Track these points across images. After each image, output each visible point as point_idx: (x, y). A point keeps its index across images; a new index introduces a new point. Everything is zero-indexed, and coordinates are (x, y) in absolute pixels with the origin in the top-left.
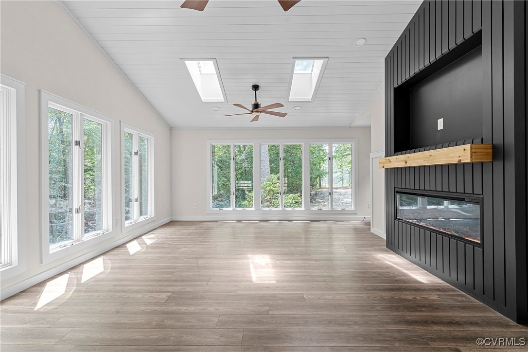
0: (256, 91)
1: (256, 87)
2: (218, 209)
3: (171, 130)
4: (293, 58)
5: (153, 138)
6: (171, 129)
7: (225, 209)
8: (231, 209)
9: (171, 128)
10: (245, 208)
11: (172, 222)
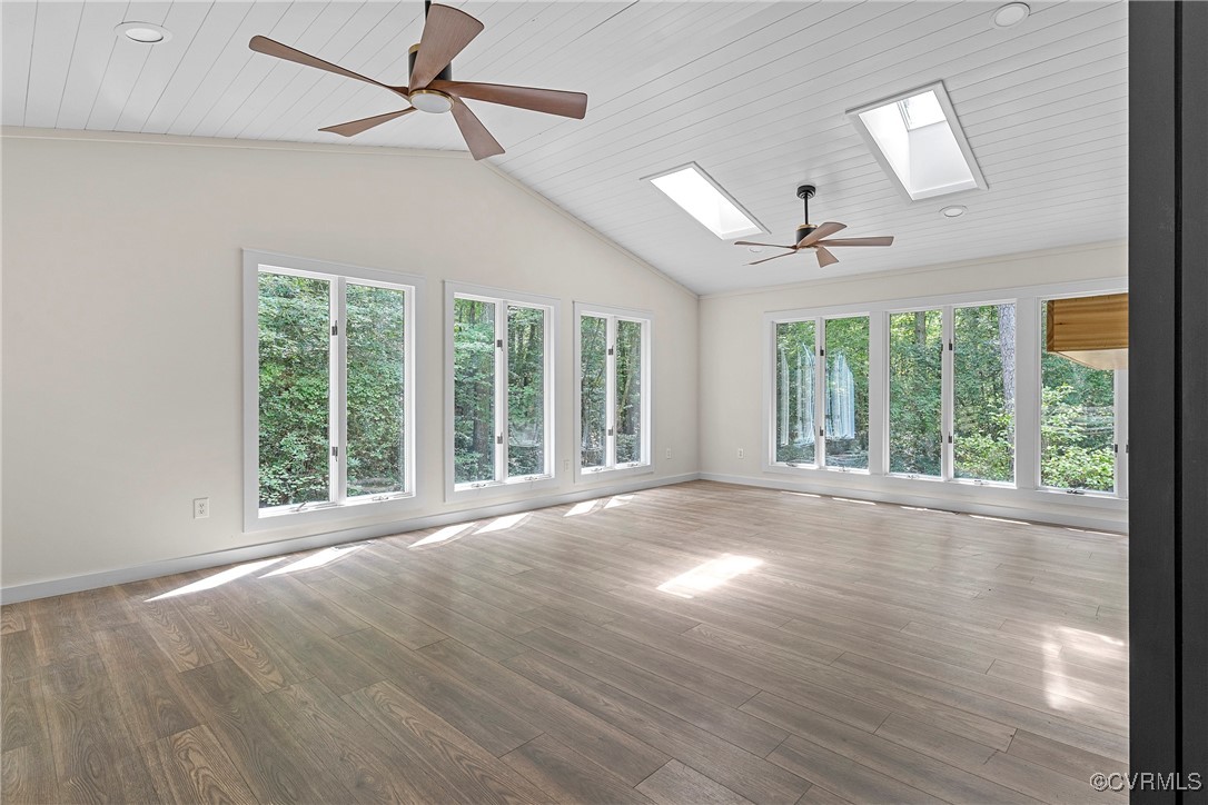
0: (806, 198)
1: (806, 191)
2: (784, 464)
3: (699, 301)
4: (847, 112)
5: (649, 321)
6: (698, 299)
7: (801, 466)
8: (814, 467)
9: (699, 296)
10: (846, 469)
11: (699, 481)
